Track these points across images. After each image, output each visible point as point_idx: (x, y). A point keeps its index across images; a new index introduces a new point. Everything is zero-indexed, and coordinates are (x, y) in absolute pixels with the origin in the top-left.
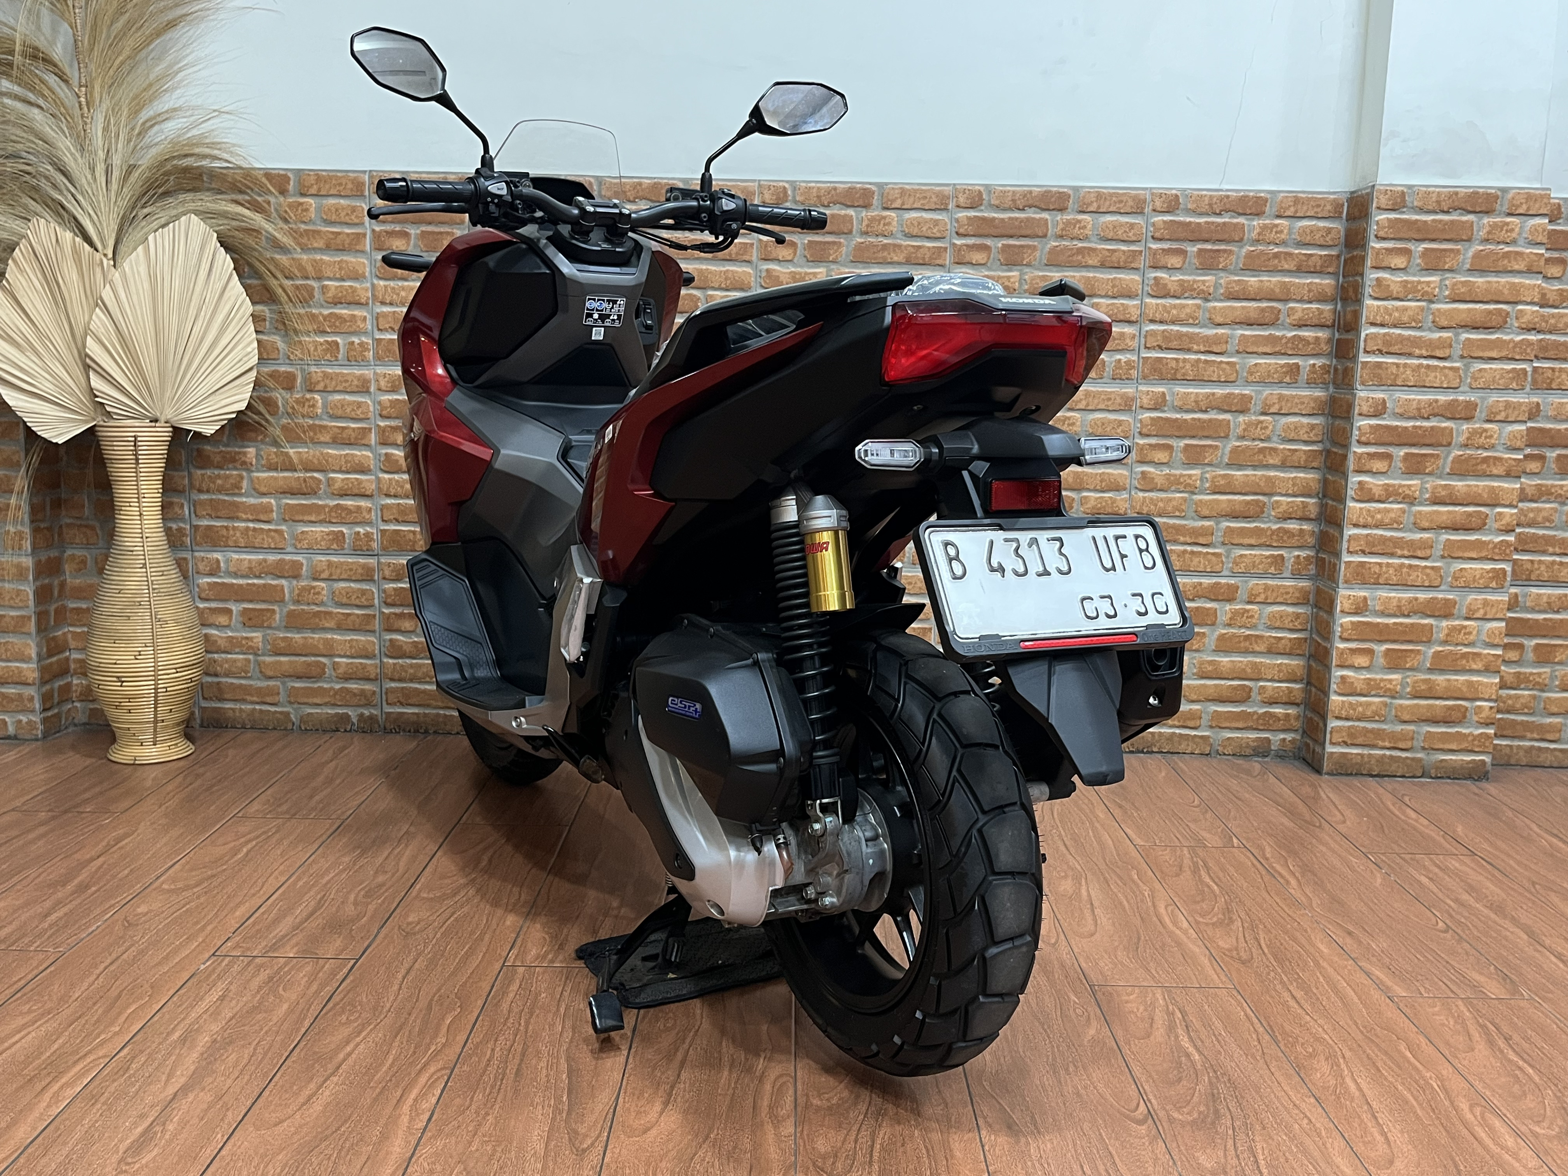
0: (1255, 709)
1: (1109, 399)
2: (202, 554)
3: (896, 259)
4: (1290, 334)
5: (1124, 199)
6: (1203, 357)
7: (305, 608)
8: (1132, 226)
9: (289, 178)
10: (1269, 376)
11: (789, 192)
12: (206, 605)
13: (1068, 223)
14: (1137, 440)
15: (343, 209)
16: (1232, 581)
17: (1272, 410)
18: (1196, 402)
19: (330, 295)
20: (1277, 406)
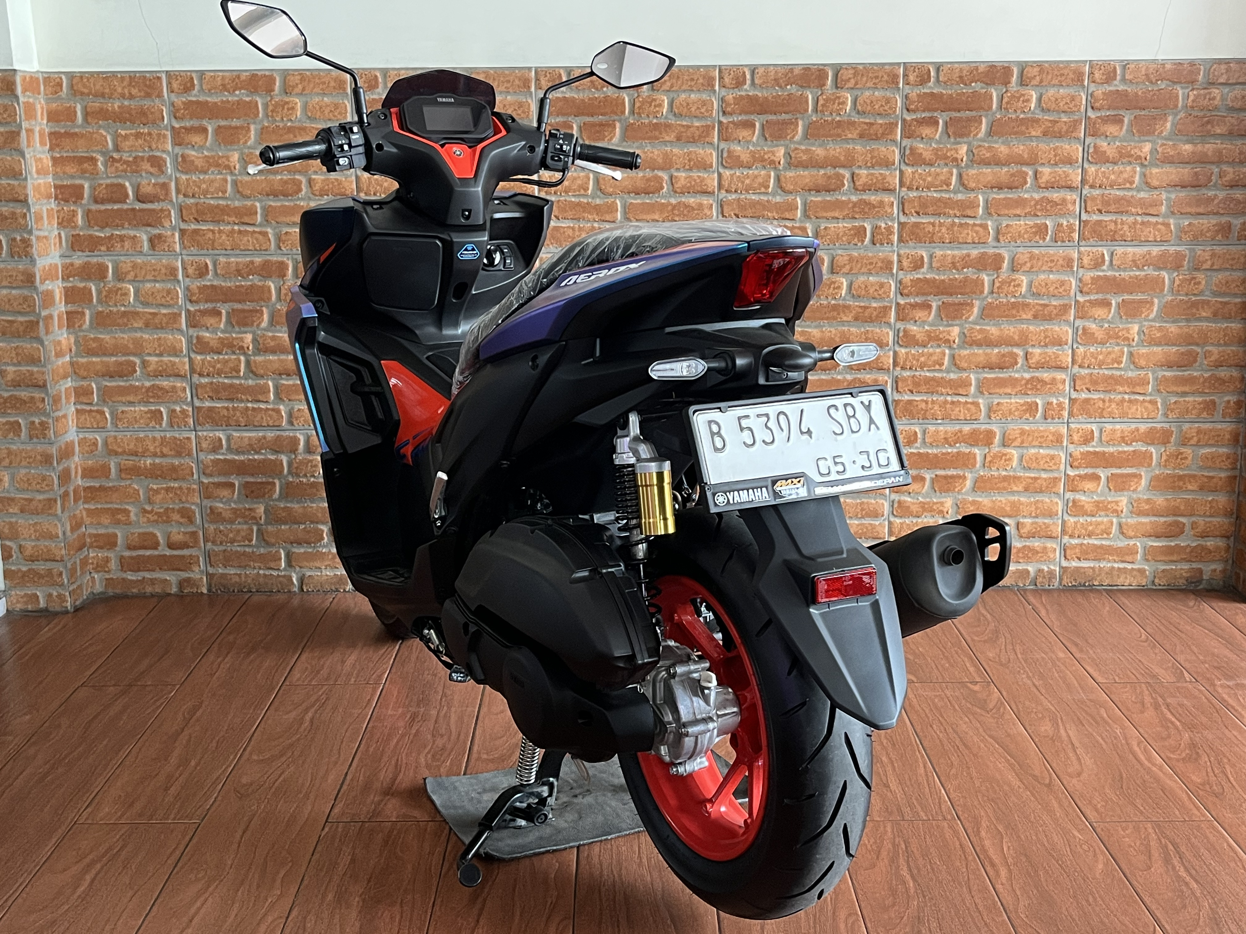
0: (1189, 542)
1: (1052, 261)
2: (205, 433)
3: (850, 136)
4: (1221, 195)
5: (1066, 72)
6: (1139, 219)
7: (304, 480)
8: (1073, 99)
9: (275, 80)
10: (1202, 234)
11: (748, 77)
12: (211, 480)
13: (1013, 96)
14: (1078, 298)
15: (327, 106)
16: (1166, 426)
17: (1205, 266)
18: (1134, 261)
19: (317, 187)
20: (1209, 263)
